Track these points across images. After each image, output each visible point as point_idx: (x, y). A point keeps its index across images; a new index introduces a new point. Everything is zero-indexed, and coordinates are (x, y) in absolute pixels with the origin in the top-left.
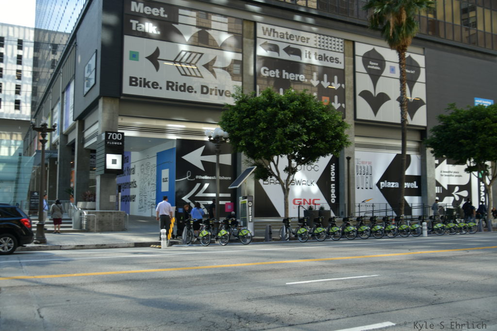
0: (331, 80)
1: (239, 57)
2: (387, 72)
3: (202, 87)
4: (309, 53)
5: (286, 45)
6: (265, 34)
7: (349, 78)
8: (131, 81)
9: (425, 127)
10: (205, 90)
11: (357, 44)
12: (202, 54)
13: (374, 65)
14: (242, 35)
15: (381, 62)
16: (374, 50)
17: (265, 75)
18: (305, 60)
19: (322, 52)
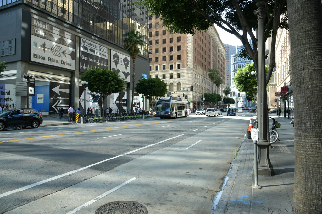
0: (104, 63)
1: (74, 50)
2: (120, 62)
3: (61, 61)
4: (97, 52)
5: (90, 48)
6: (83, 42)
7: (109, 63)
8: (34, 56)
9: (130, 83)
10: (62, 62)
11: (111, 50)
12: (61, 47)
13: (116, 59)
14: (76, 42)
15: (118, 58)
16: (116, 53)
17: (83, 59)
18: (95, 54)
19: (101, 52)
